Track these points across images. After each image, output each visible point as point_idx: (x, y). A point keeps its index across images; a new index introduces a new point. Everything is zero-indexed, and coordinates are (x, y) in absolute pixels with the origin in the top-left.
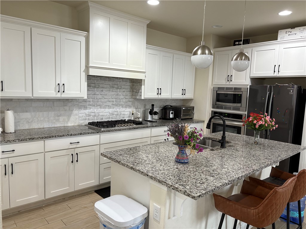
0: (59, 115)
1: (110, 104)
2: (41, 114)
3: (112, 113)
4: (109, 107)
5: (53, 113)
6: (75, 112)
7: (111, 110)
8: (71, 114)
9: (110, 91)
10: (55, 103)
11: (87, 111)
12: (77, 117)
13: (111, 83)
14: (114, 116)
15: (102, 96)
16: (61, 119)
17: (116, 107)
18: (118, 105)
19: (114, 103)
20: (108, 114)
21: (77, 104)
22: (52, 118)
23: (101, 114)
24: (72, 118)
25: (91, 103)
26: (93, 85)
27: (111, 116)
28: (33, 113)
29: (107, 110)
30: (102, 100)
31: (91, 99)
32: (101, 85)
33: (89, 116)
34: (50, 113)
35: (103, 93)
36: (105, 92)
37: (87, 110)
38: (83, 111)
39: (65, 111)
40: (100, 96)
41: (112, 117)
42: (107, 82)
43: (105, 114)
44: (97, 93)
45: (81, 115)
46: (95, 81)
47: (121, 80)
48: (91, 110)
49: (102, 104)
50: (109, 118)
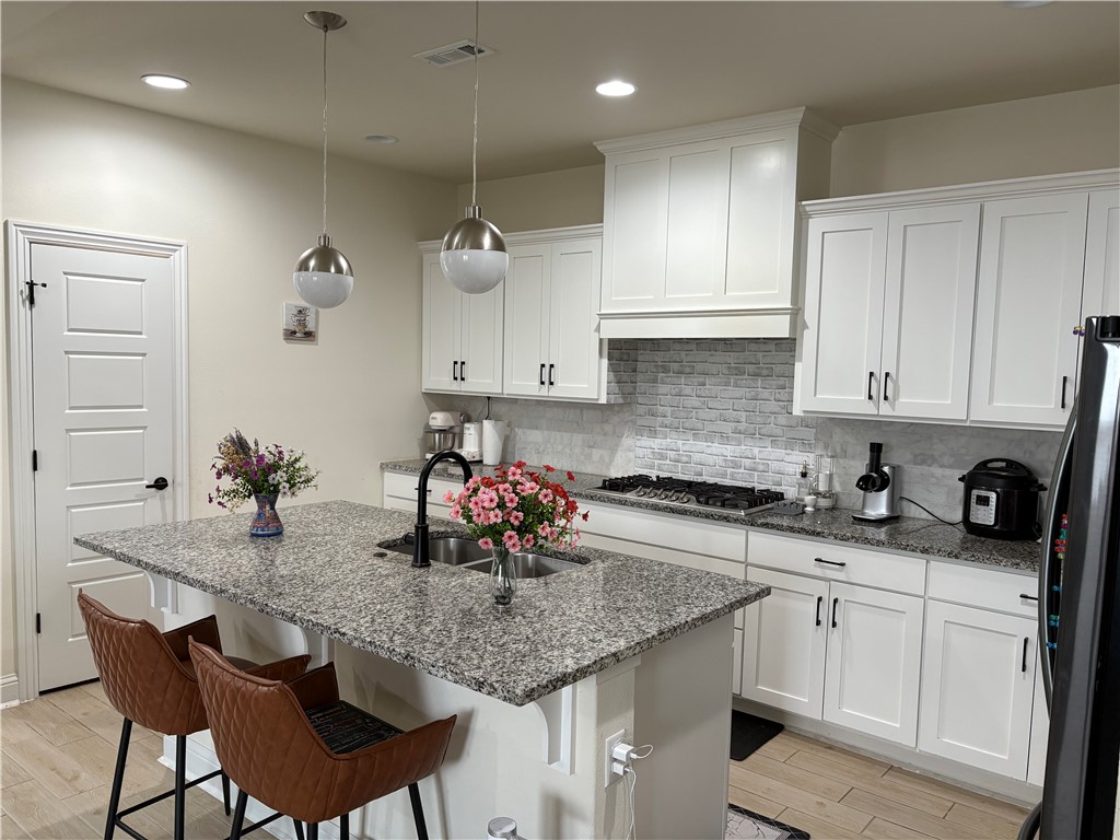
0: (591, 444)
1: (728, 428)
2: (558, 435)
3: (732, 461)
4: (724, 438)
5: (581, 436)
6: (628, 441)
7: (729, 450)
8: (618, 446)
9: (727, 384)
10: (585, 411)
11: (656, 443)
12: (631, 455)
13: (731, 358)
14: (742, 470)
15: (702, 399)
16: (596, 454)
17: (749, 442)
18: (757, 436)
19: (742, 427)
20: (720, 461)
21: (632, 421)
22: (577, 450)
23: (696, 457)
24: (620, 457)
25: (668, 421)
26: (675, 366)
27: (729, 470)
28: (546, 432)
29: (716, 447)
30: (702, 414)
31: (669, 409)
32: (699, 367)
33: (663, 457)
34: (575, 435)
35: (704, 391)
36: (711, 387)
37: (658, 441)
38: (646, 442)
39: (605, 435)
40: (695, 402)
41: (732, 474)
42: (720, 356)
43: (711, 460)
44: (688, 390)
45: (640, 452)
46: (683, 354)
47: (772, 346)
48: (669, 440)
49: (700, 425)
50: (724, 475)
